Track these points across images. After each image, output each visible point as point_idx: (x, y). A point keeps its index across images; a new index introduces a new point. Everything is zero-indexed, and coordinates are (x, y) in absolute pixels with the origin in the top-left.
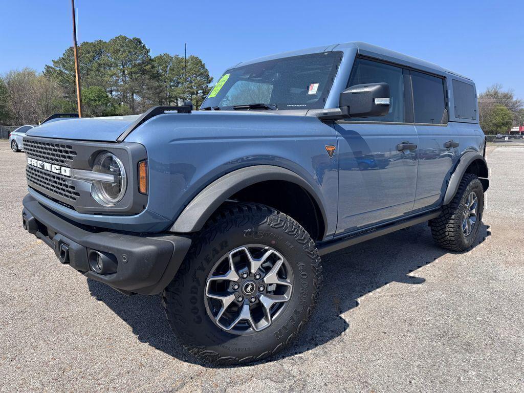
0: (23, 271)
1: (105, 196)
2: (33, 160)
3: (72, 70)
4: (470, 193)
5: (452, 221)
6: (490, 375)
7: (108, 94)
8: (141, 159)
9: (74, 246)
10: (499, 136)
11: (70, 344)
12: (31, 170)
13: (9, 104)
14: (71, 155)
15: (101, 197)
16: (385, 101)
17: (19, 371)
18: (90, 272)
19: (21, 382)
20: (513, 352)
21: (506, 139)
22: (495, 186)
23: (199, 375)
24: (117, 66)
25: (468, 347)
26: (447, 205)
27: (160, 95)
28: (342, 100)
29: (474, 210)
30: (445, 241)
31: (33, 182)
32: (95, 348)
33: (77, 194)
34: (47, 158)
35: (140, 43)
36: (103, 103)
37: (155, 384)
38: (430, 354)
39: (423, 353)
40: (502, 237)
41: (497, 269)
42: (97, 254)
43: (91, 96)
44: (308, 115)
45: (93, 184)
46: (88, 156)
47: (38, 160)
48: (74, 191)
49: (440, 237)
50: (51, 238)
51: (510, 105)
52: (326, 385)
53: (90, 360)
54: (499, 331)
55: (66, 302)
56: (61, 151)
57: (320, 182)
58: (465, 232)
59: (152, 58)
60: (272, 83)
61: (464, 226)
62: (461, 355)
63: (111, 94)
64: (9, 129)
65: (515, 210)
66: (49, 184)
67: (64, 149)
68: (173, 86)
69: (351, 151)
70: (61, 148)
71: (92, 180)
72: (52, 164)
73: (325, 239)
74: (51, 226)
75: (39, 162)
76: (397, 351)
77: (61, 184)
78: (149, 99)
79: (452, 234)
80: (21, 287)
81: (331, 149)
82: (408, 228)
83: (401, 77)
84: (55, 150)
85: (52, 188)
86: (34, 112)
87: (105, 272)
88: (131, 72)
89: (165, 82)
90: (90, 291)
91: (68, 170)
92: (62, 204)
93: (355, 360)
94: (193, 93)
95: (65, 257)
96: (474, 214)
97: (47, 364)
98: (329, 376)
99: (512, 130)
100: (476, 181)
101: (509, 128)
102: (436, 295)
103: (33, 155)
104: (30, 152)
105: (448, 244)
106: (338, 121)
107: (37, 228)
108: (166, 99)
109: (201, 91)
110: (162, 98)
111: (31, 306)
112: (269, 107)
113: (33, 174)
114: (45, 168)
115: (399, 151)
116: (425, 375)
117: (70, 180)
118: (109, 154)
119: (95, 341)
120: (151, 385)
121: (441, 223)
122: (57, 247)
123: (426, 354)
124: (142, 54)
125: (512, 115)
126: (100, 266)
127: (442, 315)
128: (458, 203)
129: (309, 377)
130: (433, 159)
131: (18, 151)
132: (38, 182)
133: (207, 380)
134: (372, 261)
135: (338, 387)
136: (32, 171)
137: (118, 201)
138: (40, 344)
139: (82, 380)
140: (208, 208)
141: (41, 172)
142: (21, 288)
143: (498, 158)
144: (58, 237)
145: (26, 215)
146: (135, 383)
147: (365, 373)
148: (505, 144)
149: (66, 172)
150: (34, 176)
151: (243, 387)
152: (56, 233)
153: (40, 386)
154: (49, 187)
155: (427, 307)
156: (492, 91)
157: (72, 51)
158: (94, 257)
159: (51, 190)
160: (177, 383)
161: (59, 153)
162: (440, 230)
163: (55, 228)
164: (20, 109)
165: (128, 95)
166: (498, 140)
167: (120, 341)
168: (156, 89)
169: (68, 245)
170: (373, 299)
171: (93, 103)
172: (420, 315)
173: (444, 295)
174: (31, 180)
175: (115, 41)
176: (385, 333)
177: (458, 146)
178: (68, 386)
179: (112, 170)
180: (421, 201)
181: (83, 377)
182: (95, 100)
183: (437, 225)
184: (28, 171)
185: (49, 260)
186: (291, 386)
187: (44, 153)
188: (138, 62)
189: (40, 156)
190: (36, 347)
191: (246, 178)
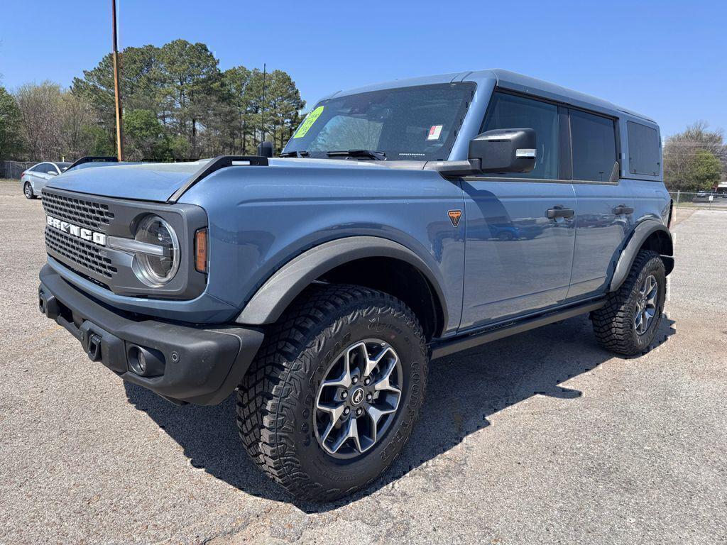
0: (37, 365)
1: (150, 274)
2: (55, 220)
3: (110, 86)
4: (646, 276)
5: (621, 314)
6: (654, 523)
7: (159, 120)
8: (199, 226)
9: (109, 338)
10: (702, 193)
11: (98, 466)
12: (52, 233)
13: (23, 130)
14: (106, 217)
15: (146, 275)
16: (530, 153)
17: (30, 501)
18: (129, 373)
19: (33, 514)
20: (688, 494)
21: (711, 198)
22: (689, 265)
23: (268, 512)
24: (173, 82)
25: (629, 486)
26: (615, 292)
27: (232, 125)
28: (472, 150)
29: (653, 299)
30: (611, 340)
31: (55, 249)
32: (132, 473)
33: (114, 270)
34: (75, 219)
35: (206, 50)
36: (152, 134)
37: (209, 523)
38: (576, 493)
39: (567, 492)
40: (691, 337)
41: (678, 381)
42: (139, 349)
43: (137, 123)
44: (426, 169)
45: (135, 257)
46: (129, 221)
47: (62, 221)
48: (110, 265)
49: (604, 335)
50: (78, 326)
51: (719, 150)
52: (435, 530)
53: (124, 488)
54: (673, 465)
55: (94, 410)
56: (93, 211)
57: (439, 259)
58: (639, 329)
59: (223, 71)
60: (380, 121)
61: (637, 321)
62: (618, 496)
63: (164, 120)
64: (21, 165)
65: (714, 300)
66: (75, 254)
67: (98, 209)
68: (250, 111)
69: (483, 217)
70: (94, 208)
71: (133, 252)
72: (81, 227)
73: (445, 336)
74: (77, 310)
75: (63, 223)
76: (533, 488)
77: (92, 255)
78: (216, 129)
79: (621, 331)
80: (35, 387)
81: (455, 216)
82: (561, 322)
83: (556, 117)
84: (85, 210)
85: (79, 259)
86: (57, 143)
87: (148, 375)
88: (192, 91)
89: (239, 106)
90: (127, 396)
91: (102, 236)
92: (92, 280)
93: (476, 499)
94: (277, 123)
95: (96, 351)
96: (652, 305)
97: (67, 492)
98: (440, 518)
99: (720, 186)
100: (656, 261)
101: (716, 183)
102: (593, 414)
103: (56, 213)
104: (50, 209)
105: (614, 344)
106: (467, 177)
107: (59, 311)
108: (240, 130)
109: (289, 120)
110: (235, 128)
111: (48, 414)
112: (375, 155)
113: (54, 238)
114: (72, 233)
115: (549, 218)
116: (567, 522)
117: (106, 251)
118: (158, 219)
119: (131, 463)
120: (204, 523)
121: (606, 316)
122: (86, 338)
123: (571, 493)
124: (208, 67)
125: (721, 165)
126: (142, 366)
127: (598, 442)
128: (630, 290)
129: (413, 518)
130: (603, 226)
131: (34, 197)
132: (62, 250)
133: (278, 519)
134: (510, 365)
135: (450, 534)
136: (54, 235)
137: (169, 281)
138: (59, 465)
139: (113, 515)
140: (287, 293)
141: (66, 237)
142: (34, 390)
143: (697, 226)
144: (87, 326)
145: (43, 293)
146: (183, 520)
147: (488, 516)
148: (708, 205)
149: (100, 239)
150: (55, 242)
151: (325, 530)
152: (84, 320)
153: (58, 521)
154: (76, 258)
155: (579, 430)
156: (694, 132)
157: (112, 59)
158: (135, 353)
159: (79, 262)
160: (239, 522)
161: (90, 214)
162: (605, 325)
163: (83, 313)
164: (37, 138)
165: (187, 123)
166: (699, 199)
167: (165, 465)
168: (227, 116)
169: (100, 336)
170: (507, 417)
171: (137, 132)
172: (568, 441)
173: (603, 415)
174: (51, 247)
175: (171, 47)
176: (519, 463)
177: (632, 212)
178: (95, 522)
179: (160, 239)
180: (582, 285)
181: (114, 510)
182: (142, 129)
183: (601, 318)
184: (48, 234)
185: (72, 351)
186: (388, 530)
187: (71, 212)
188: (202, 77)
189: (64, 216)
190: (53, 469)
191: (339, 253)
